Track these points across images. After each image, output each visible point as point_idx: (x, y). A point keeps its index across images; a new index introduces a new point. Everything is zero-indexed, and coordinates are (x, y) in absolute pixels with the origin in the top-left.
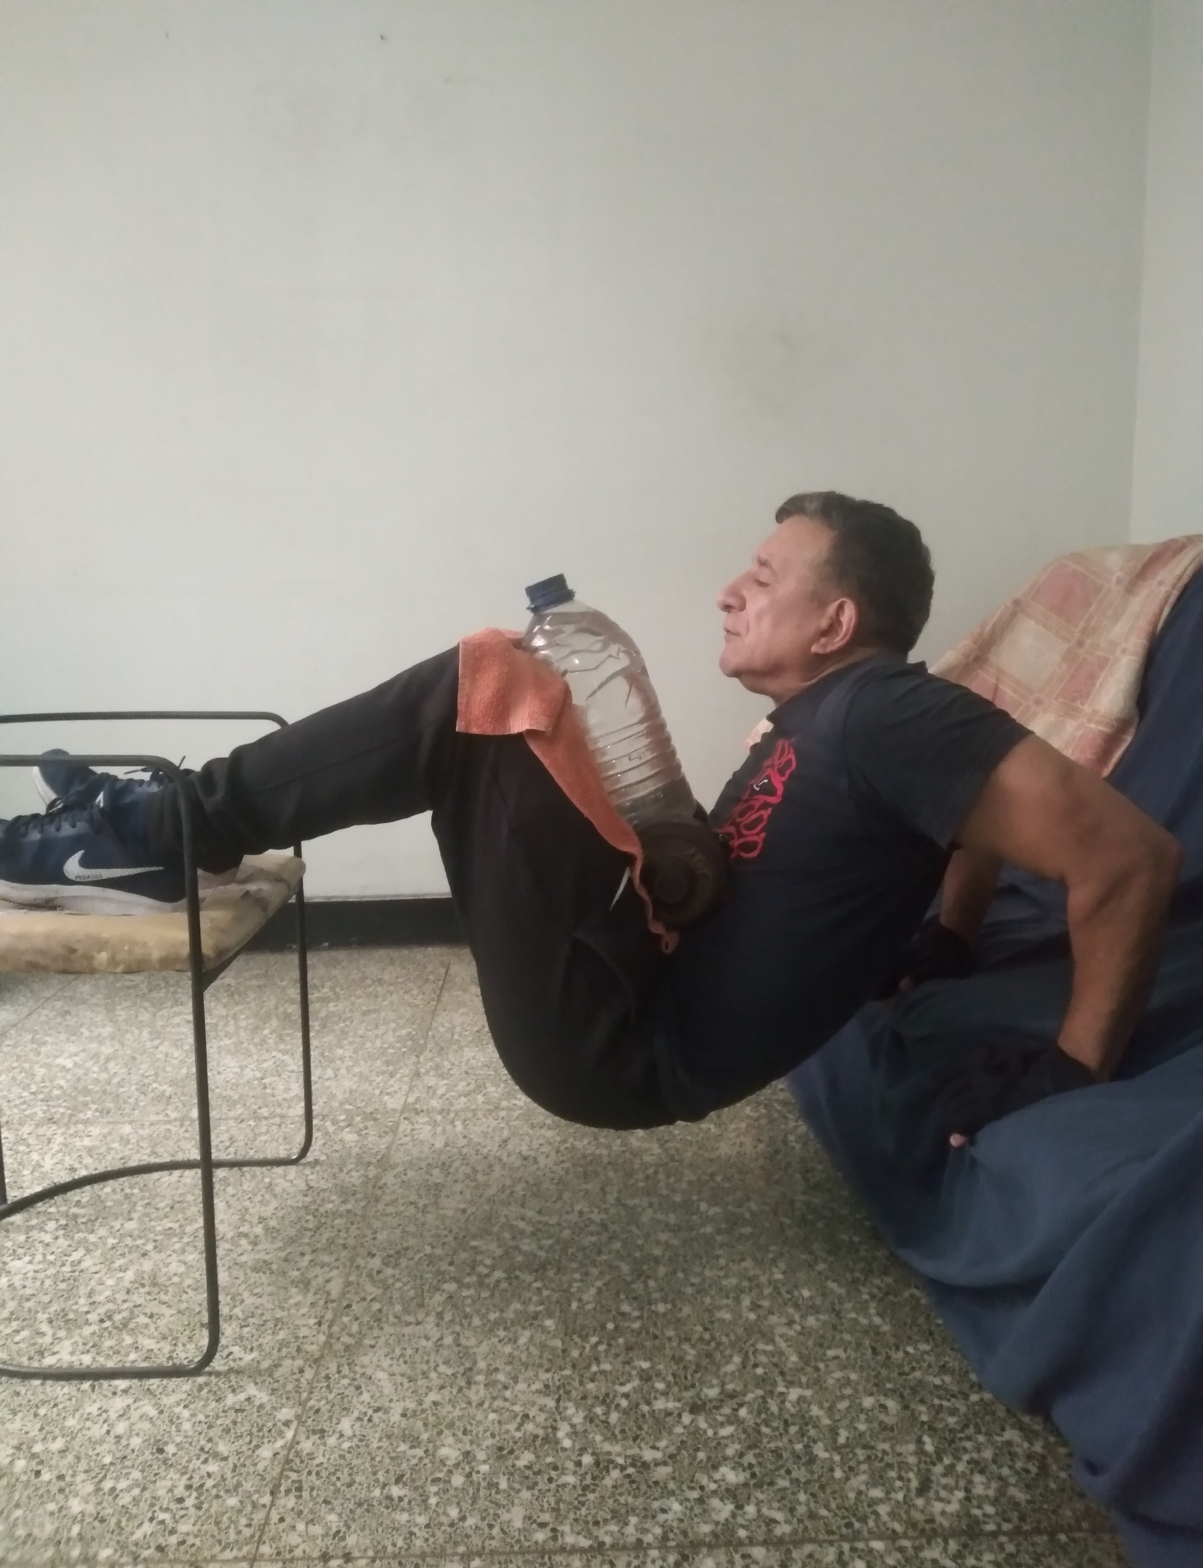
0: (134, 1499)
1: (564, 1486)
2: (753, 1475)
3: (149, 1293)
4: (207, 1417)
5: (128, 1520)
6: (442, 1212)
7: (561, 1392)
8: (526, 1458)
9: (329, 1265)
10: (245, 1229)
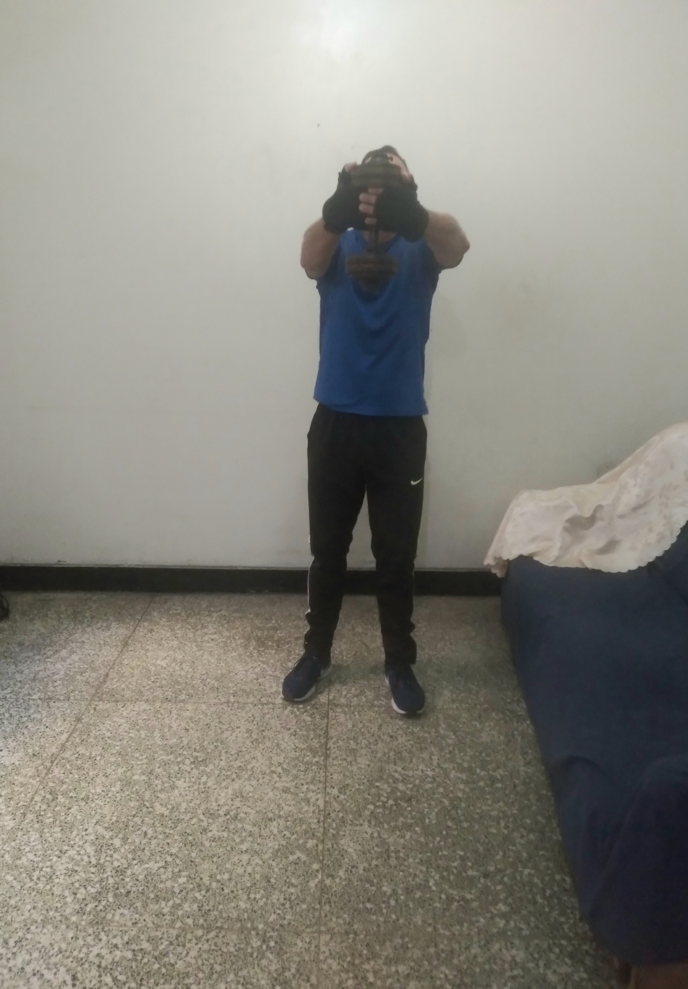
0: (265, 903)
1: (436, 907)
2: (512, 908)
3: (241, 801)
4: (283, 866)
5: (265, 912)
6: (359, 765)
7: (428, 863)
8: (418, 894)
9: (315, 791)
10: (273, 768)
